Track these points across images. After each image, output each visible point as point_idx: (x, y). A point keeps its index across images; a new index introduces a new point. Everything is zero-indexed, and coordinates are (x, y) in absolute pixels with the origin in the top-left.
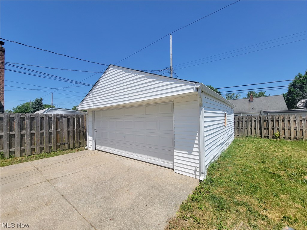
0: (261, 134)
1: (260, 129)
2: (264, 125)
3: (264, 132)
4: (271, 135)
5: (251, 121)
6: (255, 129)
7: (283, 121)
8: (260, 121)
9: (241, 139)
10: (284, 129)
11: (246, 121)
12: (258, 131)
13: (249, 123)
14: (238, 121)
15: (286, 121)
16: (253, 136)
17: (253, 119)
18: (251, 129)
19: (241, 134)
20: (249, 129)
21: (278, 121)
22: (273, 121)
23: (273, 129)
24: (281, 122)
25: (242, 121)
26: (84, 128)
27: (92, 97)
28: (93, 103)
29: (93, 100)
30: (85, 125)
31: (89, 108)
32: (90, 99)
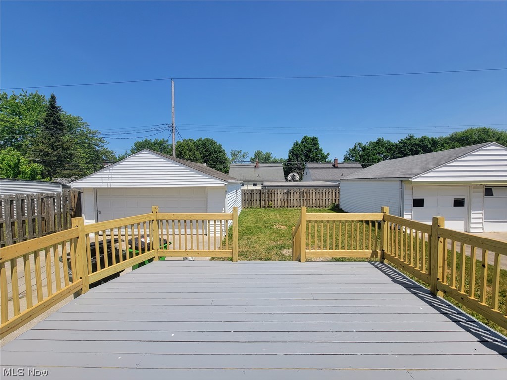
0: (260, 205)
1: (260, 201)
2: (263, 196)
3: (263, 203)
4: (267, 205)
5: (254, 194)
6: (257, 201)
7: (274, 194)
8: (260, 194)
9: (246, 210)
10: (274, 200)
11: (251, 194)
12: (259, 202)
13: (253, 195)
14: (244, 194)
15: (276, 193)
16: (255, 207)
17: (256, 192)
18: (254, 200)
19: (247, 206)
20: (252, 200)
21: (271, 194)
22: (268, 194)
23: (268, 200)
24: (273, 194)
25: (247, 194)
26: (72, 210)
27: (109, 175)
28: (110, 181)
29: (110, 179)
30: (73, 206)
31: (101, 186)
32: (104, 176)
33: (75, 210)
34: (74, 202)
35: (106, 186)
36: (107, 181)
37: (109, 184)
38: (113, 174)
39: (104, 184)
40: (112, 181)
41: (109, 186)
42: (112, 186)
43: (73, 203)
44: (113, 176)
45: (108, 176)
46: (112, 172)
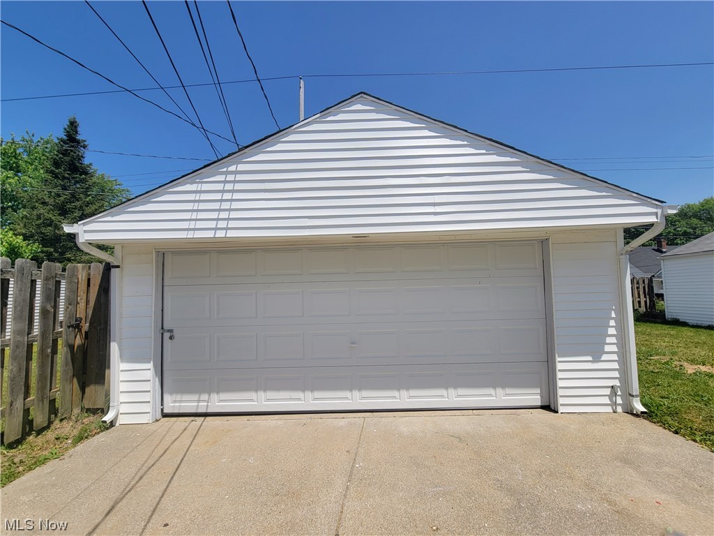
26: (77, 327)
27: (223, 191)
28: (224, 215)
29: (226, 205)
30: (83, 316)
31: (190, 235)
32: (204, 197)
33: (85, 327)
34: (87, 302)
35: (210, 234)
36: (214, 215)
37: (222, 224)
38: (238, 186)
39: (200, 225)
40: (233, 215)
41: (220, 234)
42: (231, 234)
43: (82, 305)
44: (236, 196)
45: (218, 196)
46: (234, 182)
